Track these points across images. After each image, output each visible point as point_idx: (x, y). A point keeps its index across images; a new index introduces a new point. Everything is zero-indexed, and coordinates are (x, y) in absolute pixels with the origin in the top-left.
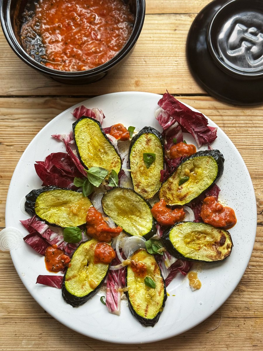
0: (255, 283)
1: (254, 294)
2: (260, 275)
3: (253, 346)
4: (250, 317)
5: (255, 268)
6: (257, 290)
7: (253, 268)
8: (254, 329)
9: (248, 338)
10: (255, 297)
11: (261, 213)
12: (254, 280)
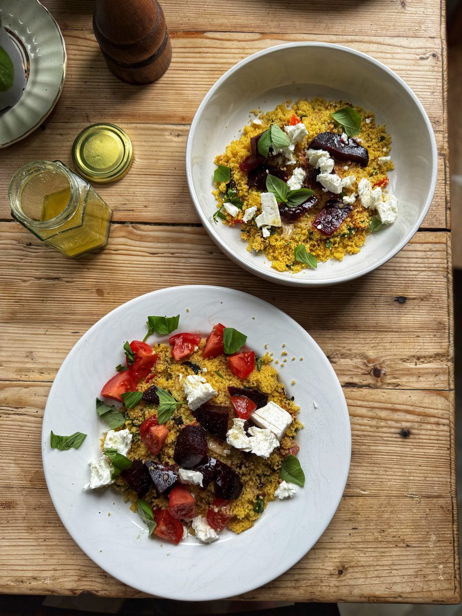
0: (358, 455)
1: (357, 468)
2: (364, 447)
3: (353, 529)
4: (350, 495)
5: (359, 438)
6: (360, 465)
7: (357, 438)
8: (355, 509)
9: (347, 519)
10: (358, 472)
11: (370, 373)
12: (357, 453)
